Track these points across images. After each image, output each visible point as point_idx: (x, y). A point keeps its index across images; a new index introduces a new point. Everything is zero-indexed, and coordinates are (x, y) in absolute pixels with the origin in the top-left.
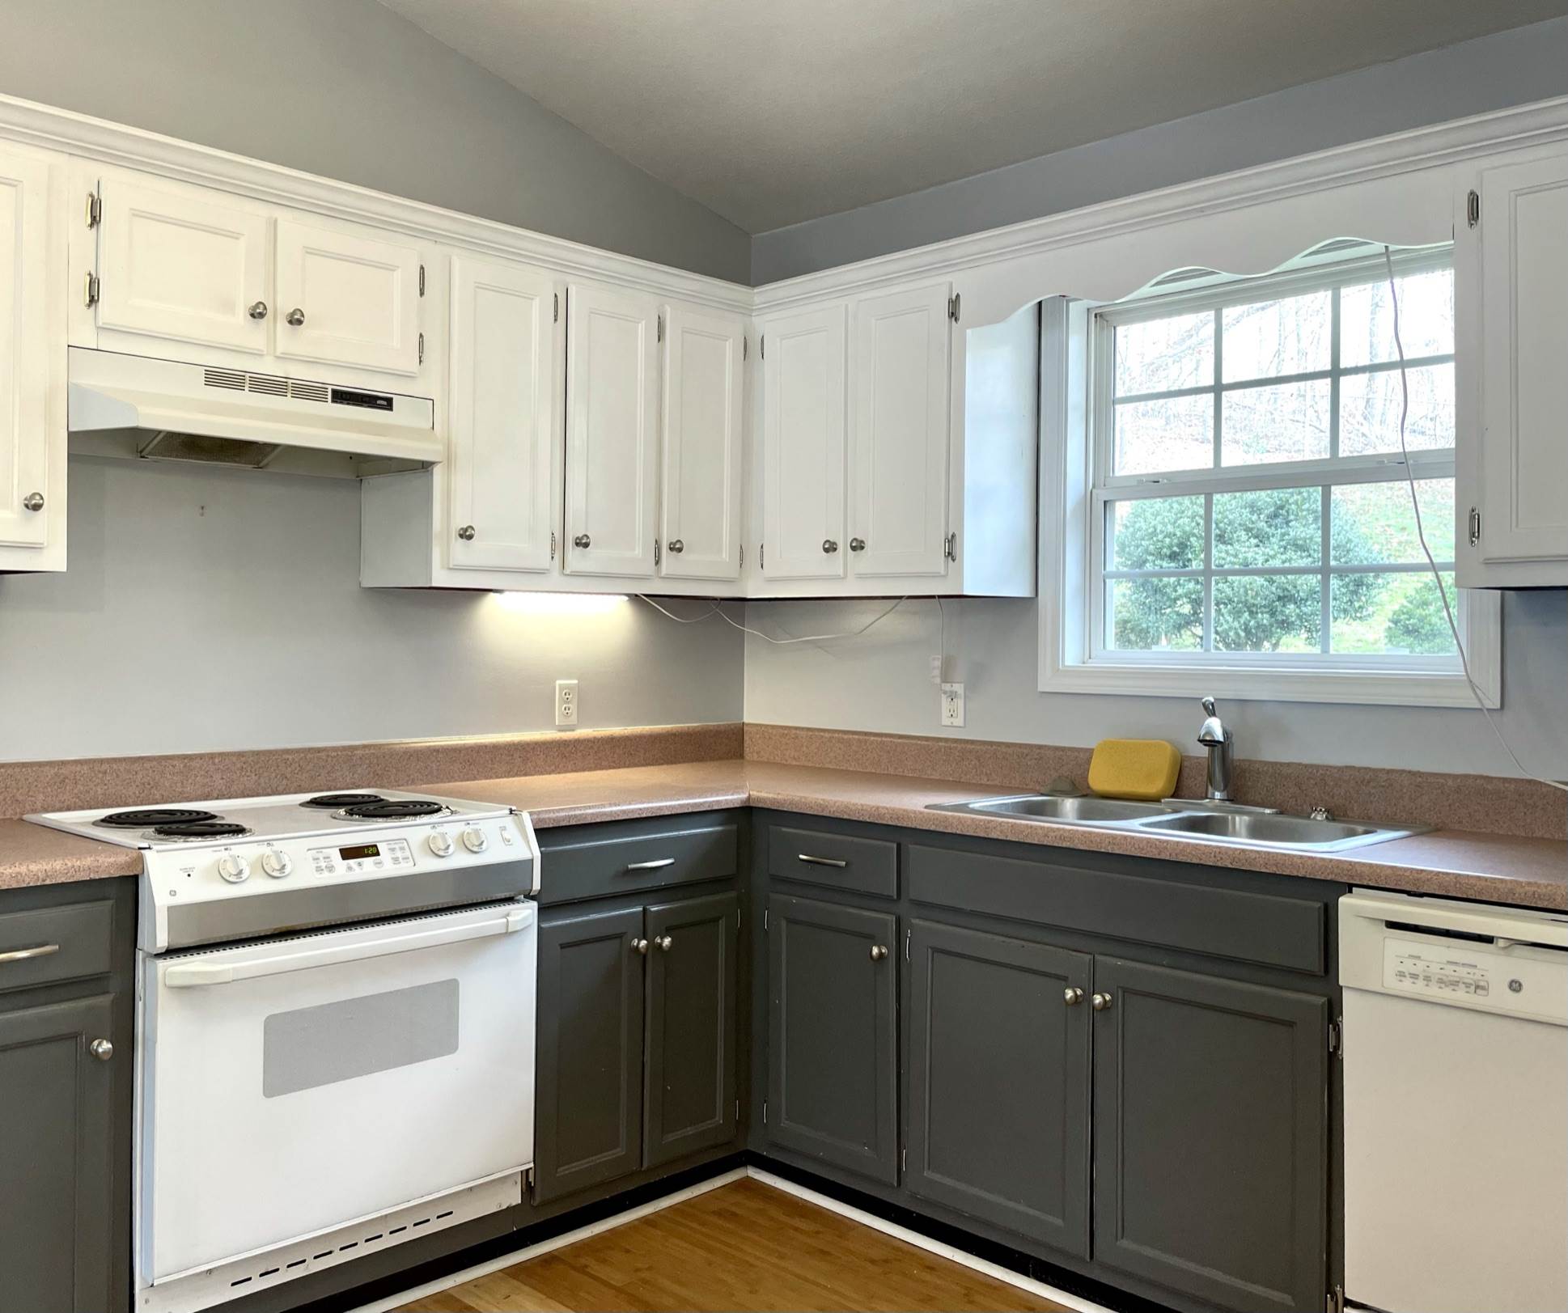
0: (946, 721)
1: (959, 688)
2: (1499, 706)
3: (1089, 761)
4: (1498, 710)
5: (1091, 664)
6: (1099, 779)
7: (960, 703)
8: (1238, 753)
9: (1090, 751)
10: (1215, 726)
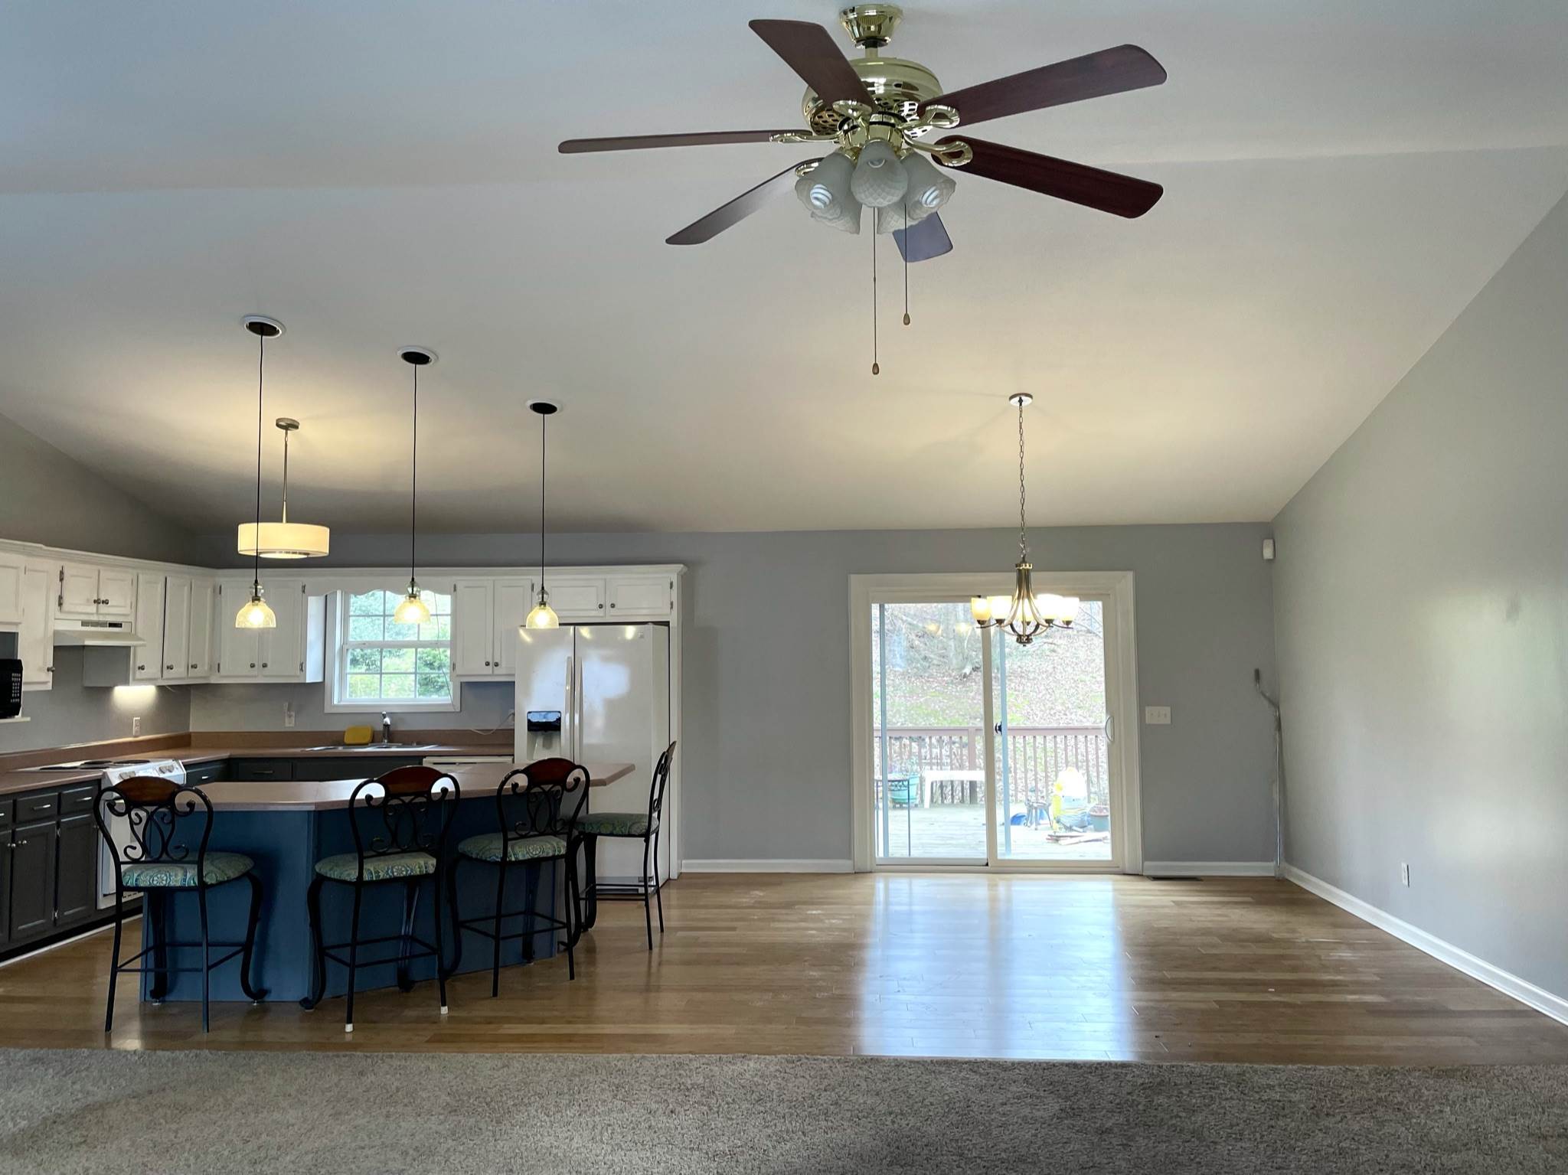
0: (287, 725)
1: (293, 714)
2: (459, 710)
3: (344, 735)
4: (457, 712)
5: (342, 703)
6: (347, 741)
7: (293, 719)
8: (391, 729)
9: (344, 732)
10: (387, 720)
